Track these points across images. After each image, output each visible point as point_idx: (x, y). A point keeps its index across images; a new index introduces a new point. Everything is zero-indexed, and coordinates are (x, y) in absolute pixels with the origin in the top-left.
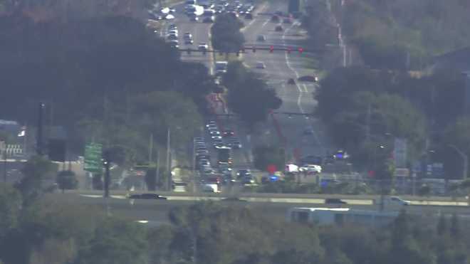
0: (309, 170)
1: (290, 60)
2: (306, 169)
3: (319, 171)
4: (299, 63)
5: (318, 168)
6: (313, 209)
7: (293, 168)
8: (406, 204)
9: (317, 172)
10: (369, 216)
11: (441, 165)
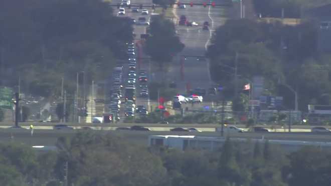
0: (193, 100)
1: (211, 11)
2: (191, 99)
3: (201, 101)
4: (216, 13)
5: (200, 98)
6: (167, 137)
7: (181, 98)
8: (241, 131)
9: (200, 101)
10: (209, 142)
11: (281, 98)
